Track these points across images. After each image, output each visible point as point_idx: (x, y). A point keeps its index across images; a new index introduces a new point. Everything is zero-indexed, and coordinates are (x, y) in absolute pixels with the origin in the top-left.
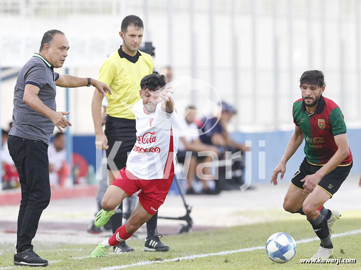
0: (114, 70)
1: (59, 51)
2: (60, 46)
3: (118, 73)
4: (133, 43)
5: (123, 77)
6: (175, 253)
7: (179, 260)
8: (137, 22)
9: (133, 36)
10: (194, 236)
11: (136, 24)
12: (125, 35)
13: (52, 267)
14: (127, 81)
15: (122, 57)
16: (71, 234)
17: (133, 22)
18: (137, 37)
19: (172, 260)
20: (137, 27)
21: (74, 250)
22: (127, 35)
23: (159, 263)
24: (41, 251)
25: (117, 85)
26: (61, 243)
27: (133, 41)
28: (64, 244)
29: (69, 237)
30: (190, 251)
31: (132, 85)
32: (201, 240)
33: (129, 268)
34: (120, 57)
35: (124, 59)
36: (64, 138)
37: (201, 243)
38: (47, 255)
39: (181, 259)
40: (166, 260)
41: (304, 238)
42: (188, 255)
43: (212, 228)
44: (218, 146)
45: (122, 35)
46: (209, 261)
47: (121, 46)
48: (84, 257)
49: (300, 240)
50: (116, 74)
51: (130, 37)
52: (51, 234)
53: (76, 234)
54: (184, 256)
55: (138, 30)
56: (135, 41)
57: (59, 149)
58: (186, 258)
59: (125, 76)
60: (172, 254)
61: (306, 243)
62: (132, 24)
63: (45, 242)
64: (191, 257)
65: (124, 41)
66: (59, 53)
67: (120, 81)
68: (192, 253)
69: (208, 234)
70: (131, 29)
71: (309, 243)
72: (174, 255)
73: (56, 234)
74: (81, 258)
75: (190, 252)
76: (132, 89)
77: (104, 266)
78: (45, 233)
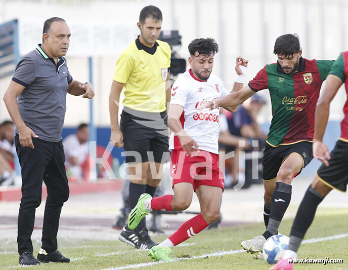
0: (132, 63)
1: (57, 39)
2: (58, 34)
3: (136, 66)
4: (151, 35)
5: (142, 70)
6: (203, 250)
7: (207, 257)
8: (155, 14)
9: (151, 28)
10: (223, 231)
11: (154, 17)
12: (142, 27)
13: (75, 265)
14: (145, 73)
15: (139, 49)
16: (96, 230)
17: (152, 14)
18: (155, 30)
19: (200, 257)
20: (155, 20)
21: (98, 246)
22: (145, 27)
23: (187, 260)
24: (64, 248)
25: (135, 77)
26: (85, 240)
27: (151, 33)
28: (88, 240)
29: (93, 233)
30: (219, 247)
31: (151, 77)
32: (230, 236)
33: (155, 265)
34: (137, 49)
35: (142, 50)
36: (88, 130)
37: (231, 239)
38: (71, 252)
39: (209, 256)
40: (194, 257)
41: (337, 233)
42: (217, 251)
43: (242, 223)
44: (248, 138)
45: (140, 26)
46: (239, 258)
47: (139, 36)
48: (108, 254)
49: (333, 235)
50: (134, 67)
51: (148, 30)
52: (74, 230)
53: (100, 230)
54: (213, 253)
55: (156, 22)
56: (153, 34)
57: (82, 141)
58: (215, 254)
59: (143, 68)
60: (201, 251)
61: (340, 239)
62: (151, 16)
63: (68, 238)
64: (221, 254)
65: (142, 32)
66: (57, 42)
67: (138, 74)
68: (221, 250)
69: (237, 229)
70: (149, 21)
71: (342, 238)
72: (203, 251)
73: (80, 230)
74: (105, 255)
75: (220, 249)
76: (151, 82)
77: (130, 264)
78: (69, 229)
